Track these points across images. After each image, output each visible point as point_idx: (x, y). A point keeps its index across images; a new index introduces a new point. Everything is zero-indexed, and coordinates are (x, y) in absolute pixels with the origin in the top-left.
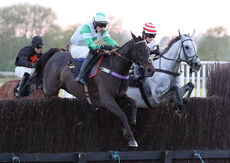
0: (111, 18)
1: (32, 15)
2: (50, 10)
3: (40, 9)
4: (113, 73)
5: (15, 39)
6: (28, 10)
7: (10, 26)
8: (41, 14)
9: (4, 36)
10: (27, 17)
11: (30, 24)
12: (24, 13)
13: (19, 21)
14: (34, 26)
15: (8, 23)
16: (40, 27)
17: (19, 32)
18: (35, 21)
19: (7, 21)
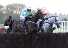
0: (44, 8)
1: (19, 7)
2: (24, 5)
3: (21, 5)
4: (33, 22)
5: (14, 14)
6: (18, 5)
7: (12, 10)
8: (22, 7)
9: (10, 13)
10: (17, 7)
11: (18, 10)
12: (16, 6)
13: (15, 9)
14: (19, 10)
15: (11, 9)
16: (21, 11)
17: (15, 12)
18: (20, 9)
19: (11, 8)
